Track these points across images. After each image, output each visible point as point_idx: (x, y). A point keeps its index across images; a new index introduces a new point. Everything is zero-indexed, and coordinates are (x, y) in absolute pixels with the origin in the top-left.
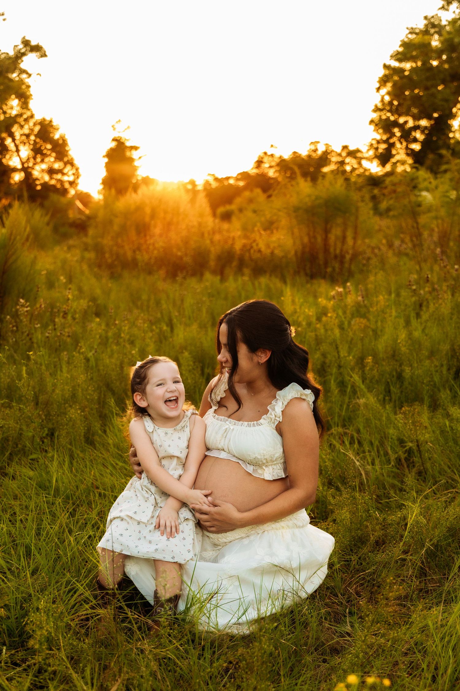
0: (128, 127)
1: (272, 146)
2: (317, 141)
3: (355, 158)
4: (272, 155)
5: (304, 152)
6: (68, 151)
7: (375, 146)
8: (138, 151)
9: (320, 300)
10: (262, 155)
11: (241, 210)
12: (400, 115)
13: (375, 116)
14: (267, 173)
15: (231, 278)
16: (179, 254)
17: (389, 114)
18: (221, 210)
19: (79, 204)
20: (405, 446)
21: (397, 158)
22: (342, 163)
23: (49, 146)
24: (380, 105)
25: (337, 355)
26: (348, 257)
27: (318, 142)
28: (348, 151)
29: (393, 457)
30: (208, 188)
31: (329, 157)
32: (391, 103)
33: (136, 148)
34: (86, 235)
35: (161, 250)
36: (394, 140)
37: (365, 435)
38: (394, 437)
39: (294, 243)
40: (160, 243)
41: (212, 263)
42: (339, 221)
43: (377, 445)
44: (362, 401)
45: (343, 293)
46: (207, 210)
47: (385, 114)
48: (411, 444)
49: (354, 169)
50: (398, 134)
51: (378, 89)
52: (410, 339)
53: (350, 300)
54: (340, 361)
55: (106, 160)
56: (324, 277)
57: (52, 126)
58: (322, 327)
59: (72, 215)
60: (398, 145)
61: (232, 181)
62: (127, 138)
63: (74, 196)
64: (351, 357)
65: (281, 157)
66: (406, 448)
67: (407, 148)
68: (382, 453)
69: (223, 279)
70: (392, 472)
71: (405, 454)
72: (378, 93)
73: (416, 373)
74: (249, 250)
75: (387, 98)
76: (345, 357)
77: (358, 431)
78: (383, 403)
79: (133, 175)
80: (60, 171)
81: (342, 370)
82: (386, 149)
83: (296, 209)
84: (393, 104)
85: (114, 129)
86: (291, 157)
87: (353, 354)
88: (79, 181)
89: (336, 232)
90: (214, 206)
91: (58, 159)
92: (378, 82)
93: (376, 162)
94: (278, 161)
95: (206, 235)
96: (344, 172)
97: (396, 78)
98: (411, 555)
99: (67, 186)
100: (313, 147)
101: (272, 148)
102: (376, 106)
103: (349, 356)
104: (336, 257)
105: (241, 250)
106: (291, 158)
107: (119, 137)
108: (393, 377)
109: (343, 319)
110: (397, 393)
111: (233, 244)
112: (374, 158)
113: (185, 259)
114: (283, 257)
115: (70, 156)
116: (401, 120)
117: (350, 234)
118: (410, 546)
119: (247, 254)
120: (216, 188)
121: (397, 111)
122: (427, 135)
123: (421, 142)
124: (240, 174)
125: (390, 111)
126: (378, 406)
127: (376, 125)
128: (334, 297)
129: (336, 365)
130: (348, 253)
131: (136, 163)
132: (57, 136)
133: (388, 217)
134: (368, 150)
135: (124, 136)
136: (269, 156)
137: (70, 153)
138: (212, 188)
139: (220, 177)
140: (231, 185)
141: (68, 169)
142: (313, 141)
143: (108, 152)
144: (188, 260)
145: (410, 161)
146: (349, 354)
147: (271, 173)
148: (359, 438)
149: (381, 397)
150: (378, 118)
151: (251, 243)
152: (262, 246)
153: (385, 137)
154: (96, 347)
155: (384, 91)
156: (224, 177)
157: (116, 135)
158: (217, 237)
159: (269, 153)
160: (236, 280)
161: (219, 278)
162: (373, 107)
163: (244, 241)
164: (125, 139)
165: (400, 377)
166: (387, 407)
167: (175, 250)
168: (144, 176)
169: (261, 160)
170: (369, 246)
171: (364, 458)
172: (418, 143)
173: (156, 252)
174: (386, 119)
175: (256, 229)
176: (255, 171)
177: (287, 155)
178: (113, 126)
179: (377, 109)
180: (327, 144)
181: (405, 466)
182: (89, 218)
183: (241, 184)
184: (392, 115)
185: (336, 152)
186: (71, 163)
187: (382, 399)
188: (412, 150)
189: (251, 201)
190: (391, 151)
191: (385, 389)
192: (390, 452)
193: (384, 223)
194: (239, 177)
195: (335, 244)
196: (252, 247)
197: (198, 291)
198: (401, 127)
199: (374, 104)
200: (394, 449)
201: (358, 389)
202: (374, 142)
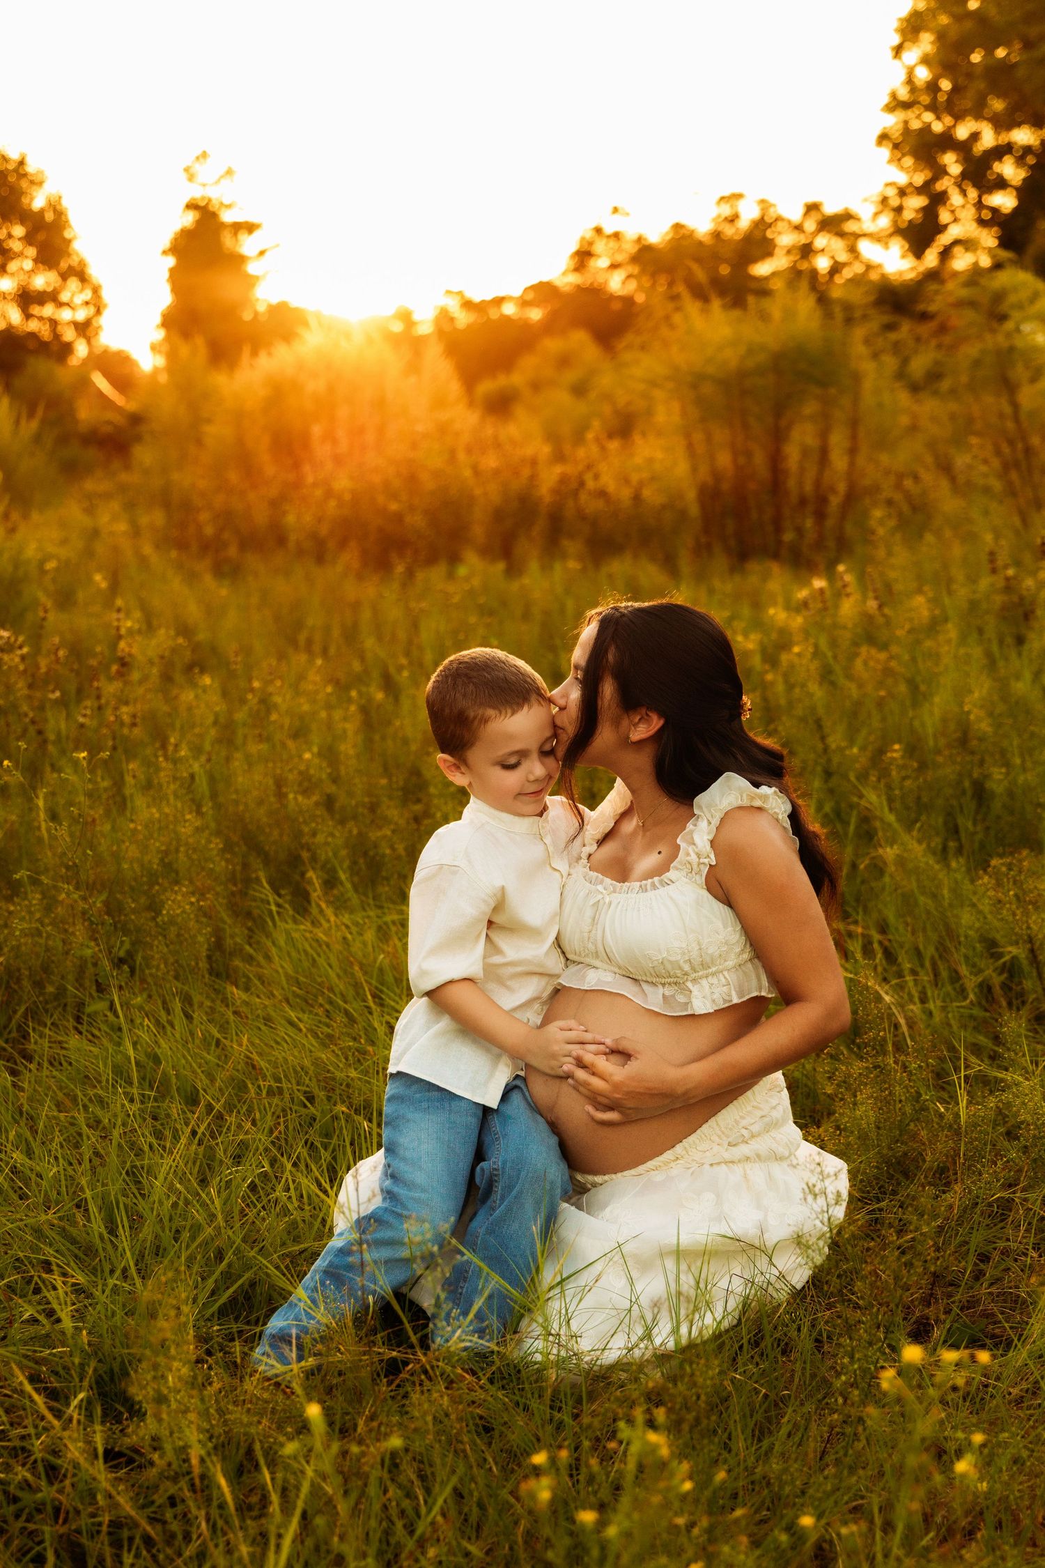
0: (229, 172)
1: (616, 210)
2: (737, 191)
3: (841, 234)
4: (617, 236)
5: (702, 224)
6: (69, 242)
7: (895, 202)
8: (256, 234)
9: (772, 611)
10: (589, 235)
11: (536, 386)
12: (958, 117)
13: (891, 121)
14: (606, 282)
15: (534, 566)
16: (394, 507)
17: (928, 117)
18: (486, 387)
19: (100, 382)
20: (1001, 955)
21: (954, 232)
22: (807, 251)
23: (19, 231)
24: (904, 94)
25: (820, 746)
26: (835, 501)
27: (738, 196)
28: (819, 217)
29: (971, 982)
30: (447, 328)
31: (769, 234)
32: (933, 87)
33: (250, 228)
34: (127, 467)
35: (347, 497)
36: (944, 184)
37: (902, 935)
38: (971, 933)
39: (694, 470)
40: (343, 483)
41: (478, 531)
42: (810, 407)
43: (932, 958)
44: (889, 853)
45: (828, 594)
46: (455, 388)
47: (918, 117)
48: (1014, 950)
49: (836, 269)
50: (955, 169)
51: (898, 50)
52: (1005, 698)
53: (848, 608)
54: (829, 761)
55: (171, 261)
56: (776, 556)
57: (25, 175)
58: (780, 679)
59: (85, 413)
60: (956, 199)
61: (509, 309)
62: (226, 202)
63: (85, 362)
64: (855, 750)
65: (639, 239)
66: (1003, 960)
67: (979, 205)
68: (944, 974)
69: (514, 570)
70: (971, 1016)
71: (1000, 974)
72: (897, 62)
73: (1021, 779)
74: (576, 493)
75: (923, 74)
76: (841, 749)
77: (883, 929)
78: (943, 854)
79: (247, 301)
80: (50, 297)
81: (834, 781)
82: (925, 210)
83: (696, 381)
84: (940, 89)
85: (191, 178)
86: (668, 238)
87: (860, 740)
88: (104, 320)
89: (802, 436)
90: (469, 379)
91: (43, 263)
92: (896, 30)
93: (897, 247)
94: (631, 249)
95: (461, 456)
96: (814, 273)
97: (944, 20)
98: (1023, 1190)
99: (69, 335)
100: (726, 210)
101: (616, 216)
102: (894, 96)
103: (851, 747)
104: (803, 502)
105: (556, 492)
106: (670, 241)
107: (203, 198)
108: (964, 792)
109: (831, 661)
110: (975, 833)
111: (533, 477)
112: (891, 235)
113: (408, 519)
114: (664, 507)
115: (77, 254)
116: (962, 132)
117: (838, 439)
118: (1020, 1171)
119: (570, 503)
120: (469, 326)
121: (952, 108)
122: (1031, 167)
123: (1017, 189)
124: (533, 287)
125: (933, 107)
126: (931, 862)
127: (896, 146)
128: (805, 604)
129: (819, 769)
130: (833, 489)
131: (252, 268)
132: (38, 202)
133: (936, 393)
134: (876, 214)
135: (215, 194)
136: (609, 237)
137: (77, 246)
138: (455, 329)
139: (477, 298)
140: (507, 320)
141: (72, 292)
142: (727, 194)
143: (176, 239)
144: (417, 520)
145: (989, 239)
146: (852, 742)
147: (616, 283)
148: (887, 943)
149: (937, 842)
150: (901, 126)
151: (581, 475)
152: (608, 481)
153: (919, 179)
154: (207, 747)
155: (912, 55)
156: (489, 297)
157: (196, 192)
158: (491, 461)
159: (608, 230)
160: (546, 568)
161: (501, 566)
162: (886, 99)
163: (558, 469)
164: (222, 204)
165: (981, 793)
166: (954, 864)
167: (381, 499)
168: (274, 300)
169: (586, 248)
170: (887, 472)
171: (901, 987)
172: (1009, 190)
173: (332, 503)
174: (921, 130)
175: (590, 436)
176: (574, 279)
177: (657, 234)
178: (187, 170)
179: (896, 104)
180: (763, 201)
181: (1004, 1004)
182: (136, 419)
183: (536, 315)
184: (938, 118)
185: (789, 222)
186: (80, 274)
187: (940, 847)
188: (995, 211)
189: (564, 361)
190: (937, 216)
191: (945, 823)
192: (964, 970)
193: (929, 407)
194: (530, 296)
195: (802, 470)
196: (582, 484)
197: (456, 599)
198: (964, 149)
199: (888, 91)
200: (974, 965)
201: (878, 824)
202: (891, 192)
